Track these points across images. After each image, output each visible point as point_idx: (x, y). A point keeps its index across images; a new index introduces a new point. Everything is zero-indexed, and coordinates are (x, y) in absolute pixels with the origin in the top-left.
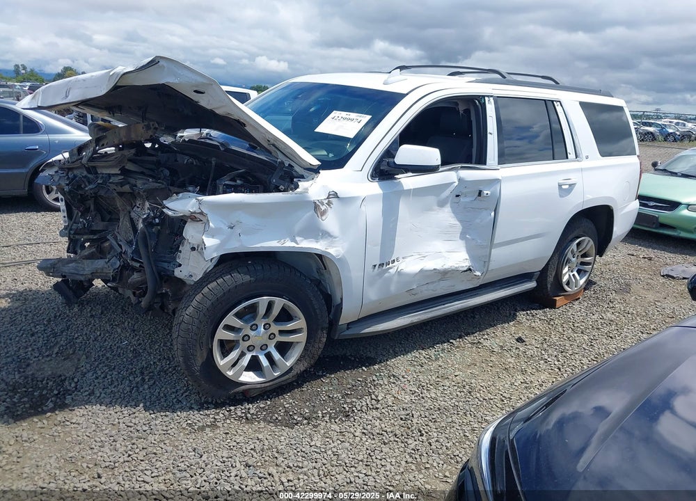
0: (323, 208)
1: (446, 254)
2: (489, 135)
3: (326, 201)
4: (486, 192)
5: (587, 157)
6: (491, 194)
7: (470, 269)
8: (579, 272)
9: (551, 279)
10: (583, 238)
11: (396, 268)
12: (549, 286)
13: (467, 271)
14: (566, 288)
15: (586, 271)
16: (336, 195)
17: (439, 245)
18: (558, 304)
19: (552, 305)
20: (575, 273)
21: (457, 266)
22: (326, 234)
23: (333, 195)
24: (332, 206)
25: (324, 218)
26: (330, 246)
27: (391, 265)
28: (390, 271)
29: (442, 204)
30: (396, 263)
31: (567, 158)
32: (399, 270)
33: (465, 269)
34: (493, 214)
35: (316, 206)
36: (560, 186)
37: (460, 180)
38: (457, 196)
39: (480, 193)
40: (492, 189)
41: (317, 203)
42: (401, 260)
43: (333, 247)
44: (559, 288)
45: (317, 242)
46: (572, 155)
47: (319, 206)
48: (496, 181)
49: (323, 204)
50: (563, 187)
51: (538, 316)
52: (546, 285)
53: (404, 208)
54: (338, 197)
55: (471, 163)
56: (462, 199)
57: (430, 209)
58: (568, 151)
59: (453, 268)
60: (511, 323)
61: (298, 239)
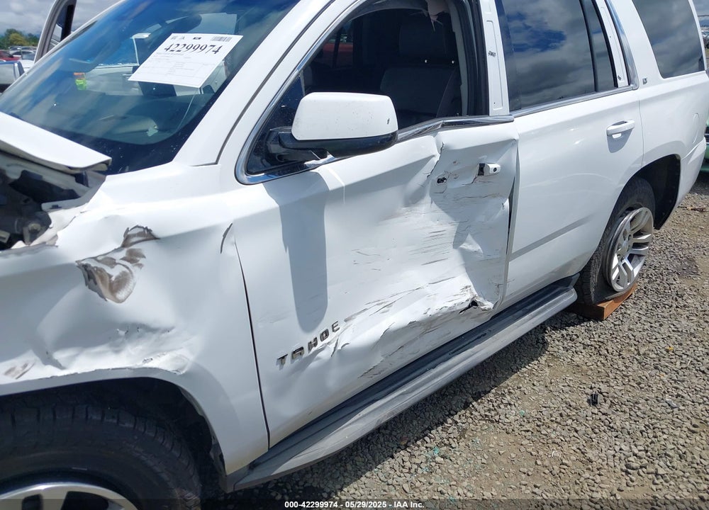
0: (115, 272)
1: (428, 290)
2: (489, 58)
3: (123, 253)
4: (492, 166)
5: (645, 82)
6: (502, 167)
7: (474, 303)
8: (630, 258)
9: (594, 279)
10: (638, 211)
11: (332, 346)
12: (593, 290)
13: (469, 307)
14: (617, 287)
15: (640, 256)
16: (148, 235)
17: (416, 276)
18: (606, 313)
19: (598, 316)
20: (626, 261)
21: (450, 305)
22: (135, 330)
23: (139, 234)
24: (141, 261)
25: (121, 295)
26: (157, 352)
27: (320, 344)
28: (321, 355)
29: (413, 200)
30: (332, 335)
31: (616, 85)
32: (339, 348)
33: (466, 305)
34: (507, 203)
35: (90, 274)
36: (609, 135)
37: (443, 150)
38: (440, 181)
39: (482, 169)
40: (503, 159)
41: (93, 264)
42: (342, 326)
43: (163, 353)
44: (606, 288)
45: (117, 352)
46: (622, 82)
47: (101, 270)
48: (509, 144)
49: (112, 263)
50: (614, 136)
51: (580, 339)
52: (589, 289)
53: (334, 228)
54: (155, 238)
55: (461, 115)
56: (451, 185)
57: (390, 215)
58: (618, 74)
59: (445, 310)
60: (543, 359)
61: (59, 356)
